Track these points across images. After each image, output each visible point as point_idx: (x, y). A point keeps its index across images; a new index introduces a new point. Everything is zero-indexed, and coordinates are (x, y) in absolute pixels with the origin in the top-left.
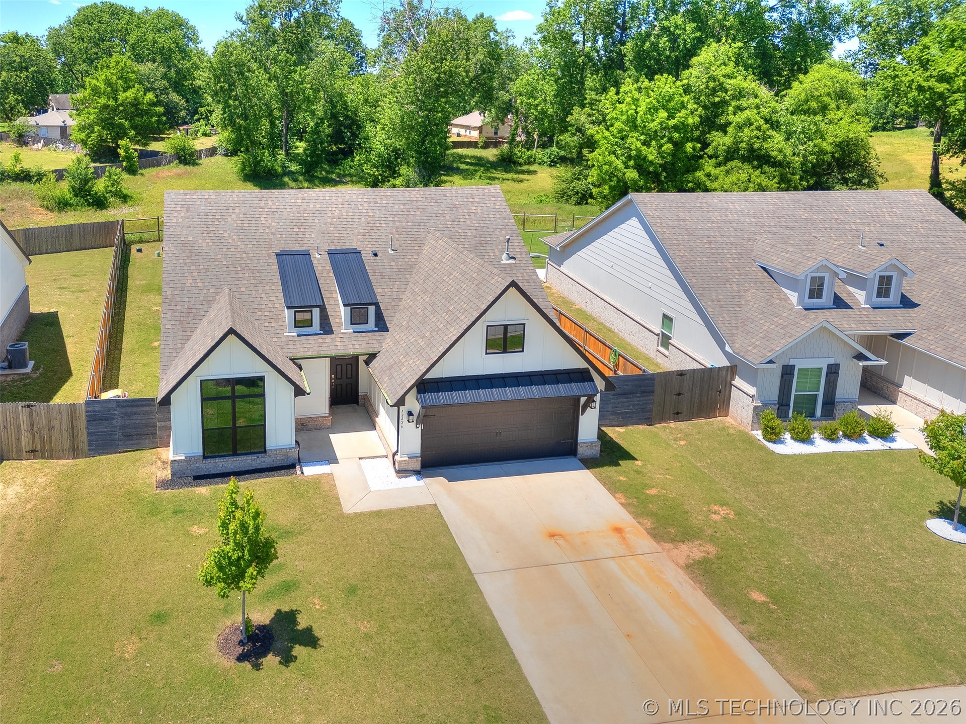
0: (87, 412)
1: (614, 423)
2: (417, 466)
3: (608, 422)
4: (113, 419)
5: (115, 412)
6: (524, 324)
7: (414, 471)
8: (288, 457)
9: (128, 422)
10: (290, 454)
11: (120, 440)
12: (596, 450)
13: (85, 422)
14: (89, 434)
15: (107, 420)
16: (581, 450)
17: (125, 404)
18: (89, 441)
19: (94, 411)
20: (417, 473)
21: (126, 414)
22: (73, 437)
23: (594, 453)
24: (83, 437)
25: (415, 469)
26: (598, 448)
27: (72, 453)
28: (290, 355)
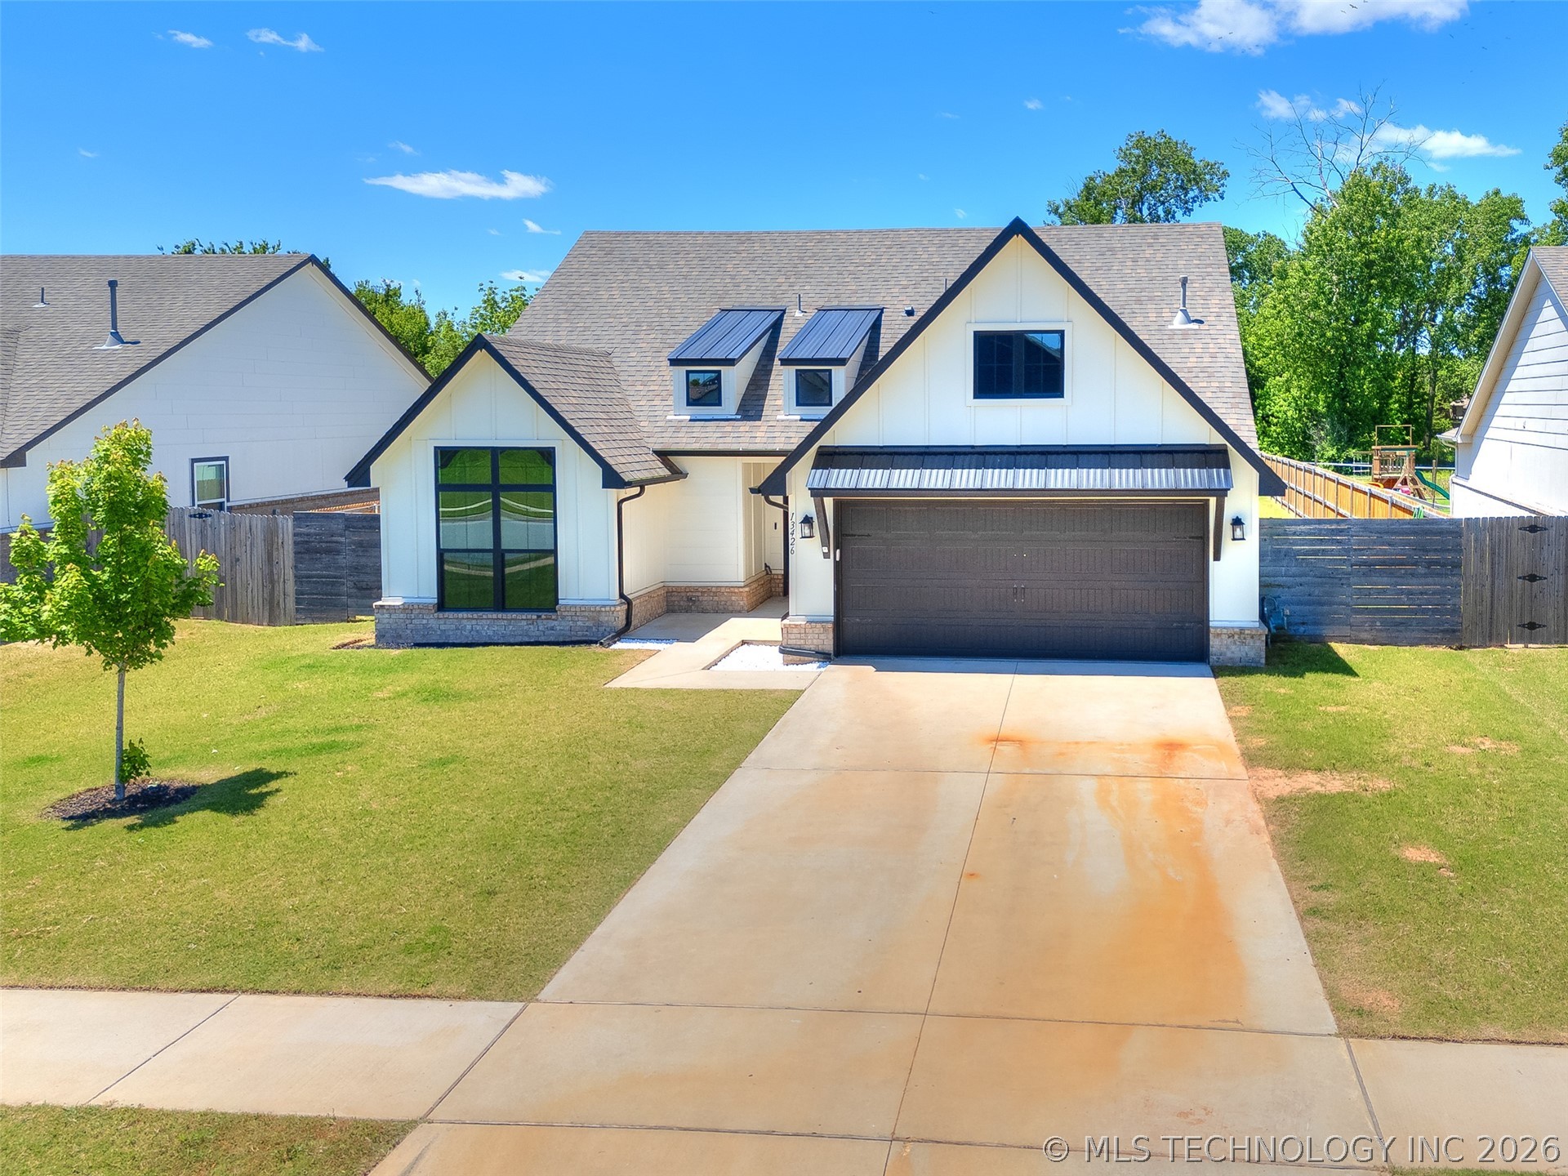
0: (295, 535)
1: (1364, 635)
2: (827, 643)
3: (1346, 630)
4: (338, 552)
5: (343, 539)
6: (1062, 333)
7: (817, 652)
8: (599, 624)
9: (363, 561)
10: (603, 618)
11: (349, 596)
12: (1256, 649)
13: (292, 555)
14: (298, 579)
15: (328, 551)
16: (1215, 644)
17: (360, 524)
18: (298, 593)
19: (308, 535)
20: (824, 657)
21: (360, 544)
22: (271, 580)
23: (1252, 654)
24: (289, 586)
25: (820, 648)
26: (1261, 644)
27: (267, 614)
28: (658, 447)
